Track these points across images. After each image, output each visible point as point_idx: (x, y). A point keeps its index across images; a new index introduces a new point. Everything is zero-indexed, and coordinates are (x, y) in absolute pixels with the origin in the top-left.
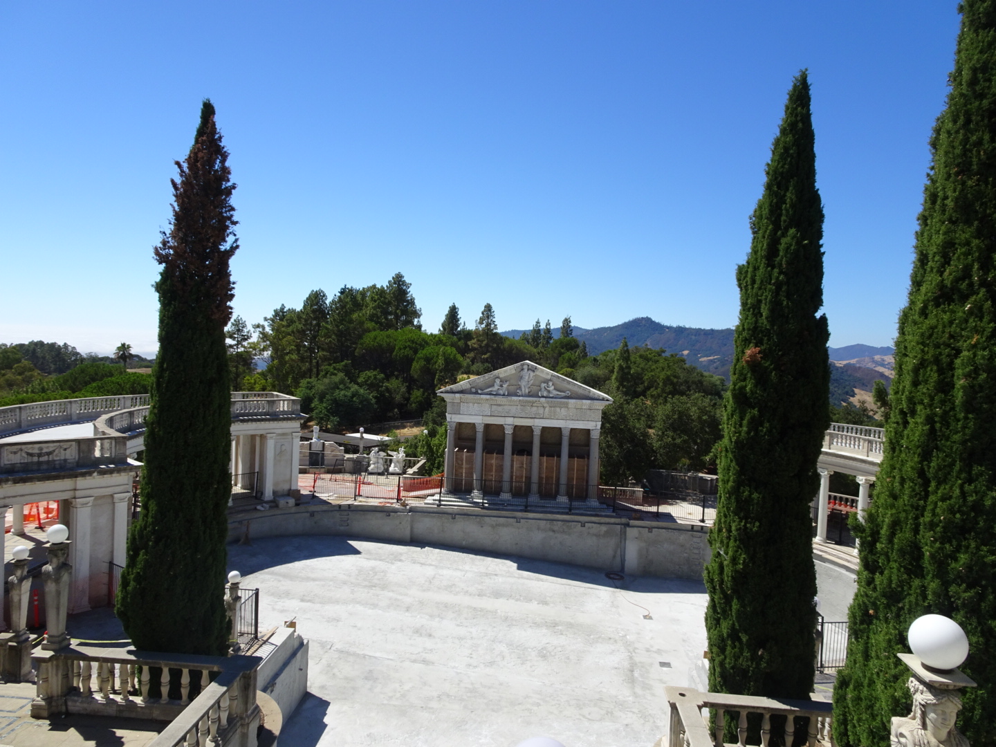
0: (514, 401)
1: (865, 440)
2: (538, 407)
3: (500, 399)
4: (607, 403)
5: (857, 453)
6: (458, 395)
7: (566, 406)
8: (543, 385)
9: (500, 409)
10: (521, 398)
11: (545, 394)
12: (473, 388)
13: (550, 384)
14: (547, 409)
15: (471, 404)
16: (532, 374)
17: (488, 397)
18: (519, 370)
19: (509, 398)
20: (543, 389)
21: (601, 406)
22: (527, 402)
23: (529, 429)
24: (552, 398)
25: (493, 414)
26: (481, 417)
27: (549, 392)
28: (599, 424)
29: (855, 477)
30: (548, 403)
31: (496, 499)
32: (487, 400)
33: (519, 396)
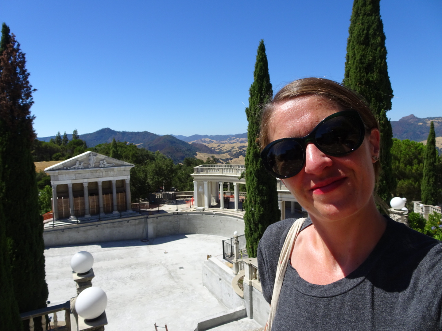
0: (87, 171)
1: (235, 169)
2: (99, 172)
3: (80, 171)
4: (132, 167)
5: (232, 174)
6: (57, 171)
7: (113, 170)
8: (101, 162)
9: (80, 175)
10: (91, 169)
11: (103, 166)
12: (65, 167)
13: (105, 161)
14: (104, 173)
15: (64, 175)
16: (95, 157)
17: (73, 170)
18: (88, 156)
19: (85, 170)
20: (101, 164)
21: (129, 168)
22: (94, 170)
23: (96, 183)
24: (106, 167)
25: (77, 178)
26: (70, 181)
27: (104, 165)
28: (129, 177)
29: (232, 183)
30: (104, 170)
31: (83, 218)
32: (73, 172)
33: (90, 168)
